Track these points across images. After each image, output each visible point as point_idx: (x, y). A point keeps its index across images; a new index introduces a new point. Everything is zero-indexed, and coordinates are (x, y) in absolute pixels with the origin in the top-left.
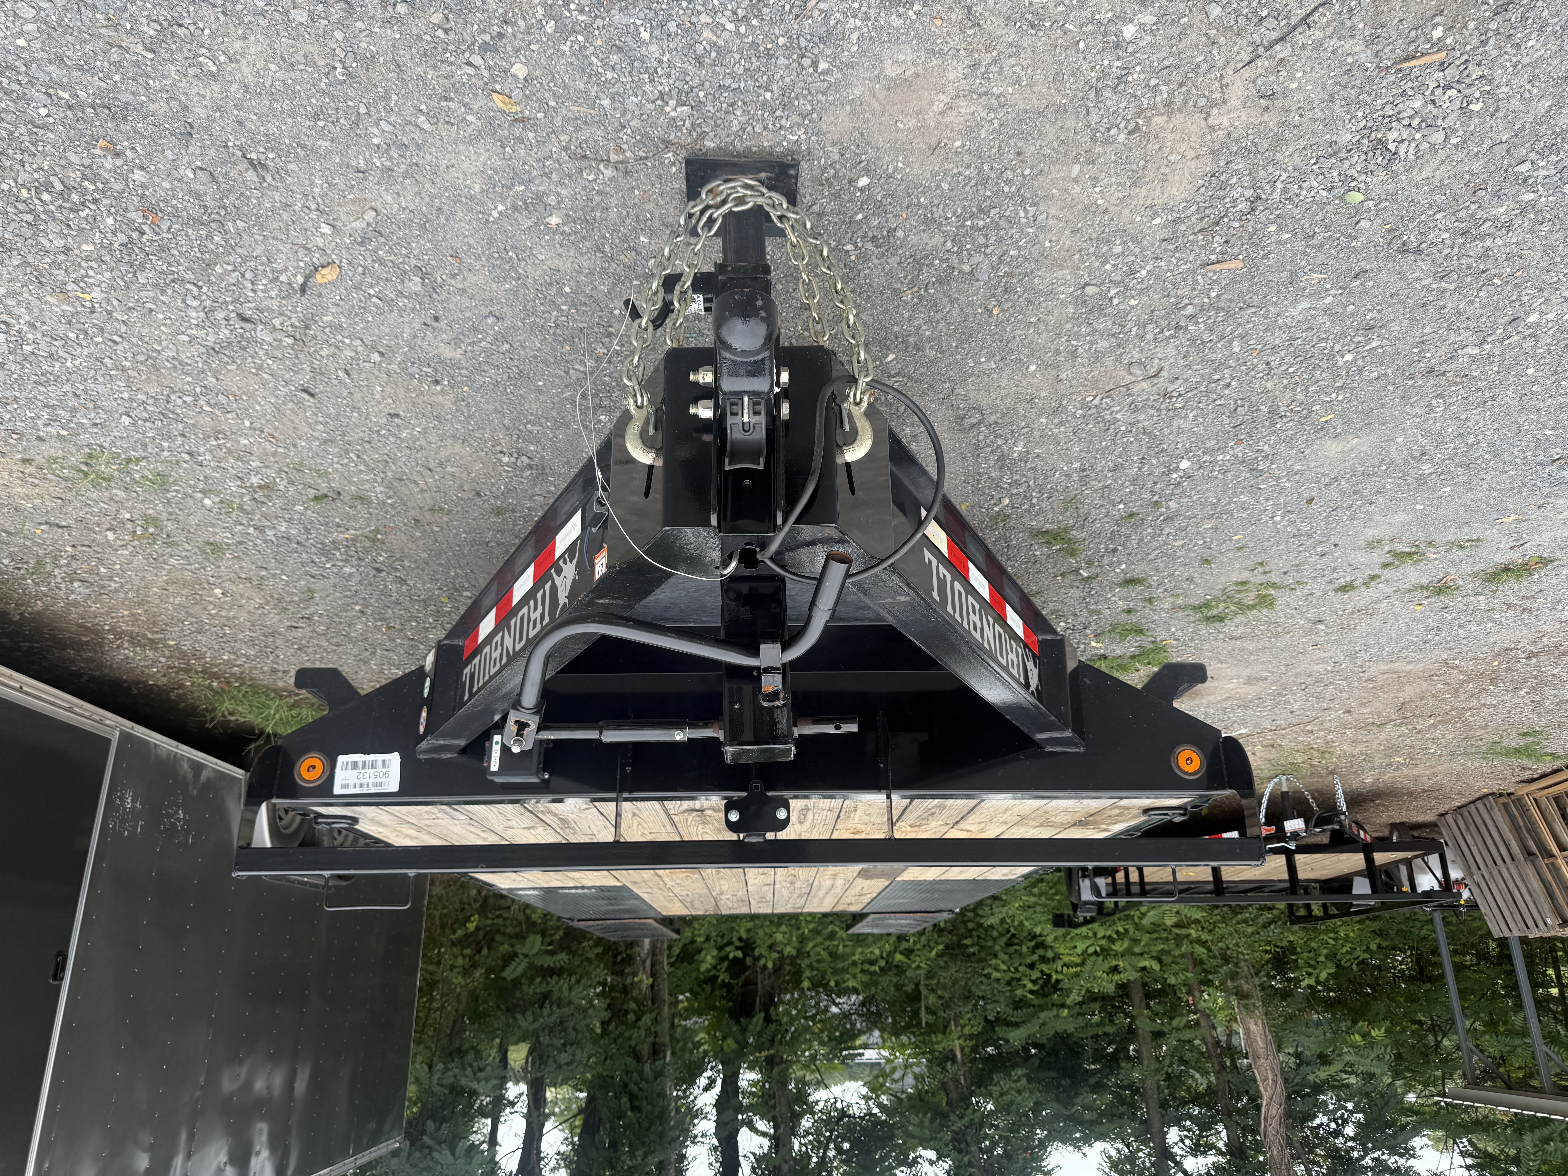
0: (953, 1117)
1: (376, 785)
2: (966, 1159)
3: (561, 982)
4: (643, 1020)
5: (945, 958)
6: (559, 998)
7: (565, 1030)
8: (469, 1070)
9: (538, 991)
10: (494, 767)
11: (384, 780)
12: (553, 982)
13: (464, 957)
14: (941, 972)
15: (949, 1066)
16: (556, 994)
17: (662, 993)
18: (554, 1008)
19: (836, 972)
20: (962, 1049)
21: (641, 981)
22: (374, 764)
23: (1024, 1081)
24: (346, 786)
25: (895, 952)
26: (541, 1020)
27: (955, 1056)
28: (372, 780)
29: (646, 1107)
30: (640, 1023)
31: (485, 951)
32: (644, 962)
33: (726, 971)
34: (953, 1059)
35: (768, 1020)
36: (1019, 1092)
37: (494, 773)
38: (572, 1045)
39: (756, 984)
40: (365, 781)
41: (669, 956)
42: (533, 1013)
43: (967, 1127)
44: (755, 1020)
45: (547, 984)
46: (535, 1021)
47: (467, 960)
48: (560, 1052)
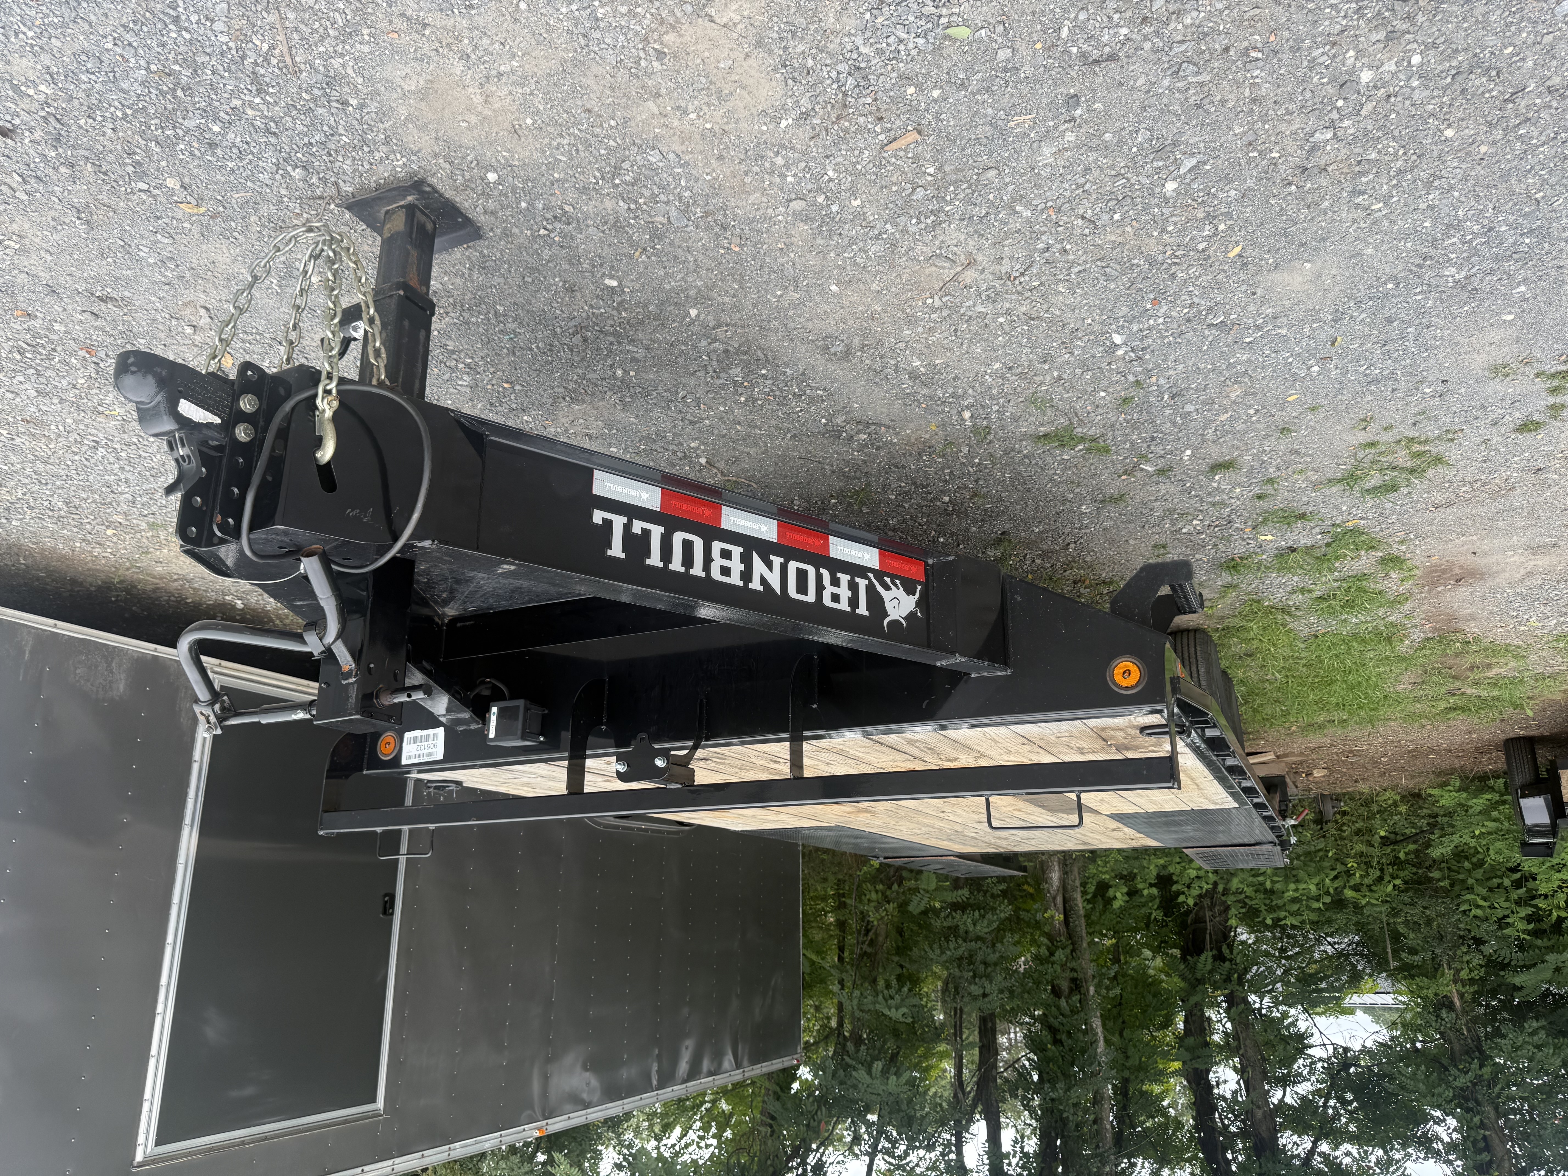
0: (1453, 1071)
1: (429, 755)
2: (1476, 1119)
3: (965, 917)
4: (1057, 954)
5: (1410, 894)
6: (966, 932)
7: (971, 963)
8: (880, 997)
9: (945, 924)
10: (492, 735)
11: (434, 750)
12: (958, 917)
13: (877, 892)
14: (1406, 909)
15: (1444, 1013)
16: (962, 928)
17: (1079, 929)
18: (960, 941)
19: (1271, 909)
20: (1461, 996)
21: (1052, 917)
22: (427, 738)
23: (1542, 1034)
24: (409, 758)
25: (1345, 887)
26: (948, 953)
27: (1452, 1002)
28: (426, 751)
29: (1068, 1042)
30: (1053, 959)
31: (895, 887)
32: (1054, 898)
33: (1158, 908)
34: (1451, 1007)
35: (1220, 958)
36: (1539, 1047)
37: (492, 740)
38: (981, 978)
39: (1205, 922)
40: (421, 752)
41: (1084, 893)
42: (941, 947)
43: (1475, 1084)
44: (1203, 957)
45: (953, 918)
46: (943, 953)
47: (880, 894)
48: (970, 984)
